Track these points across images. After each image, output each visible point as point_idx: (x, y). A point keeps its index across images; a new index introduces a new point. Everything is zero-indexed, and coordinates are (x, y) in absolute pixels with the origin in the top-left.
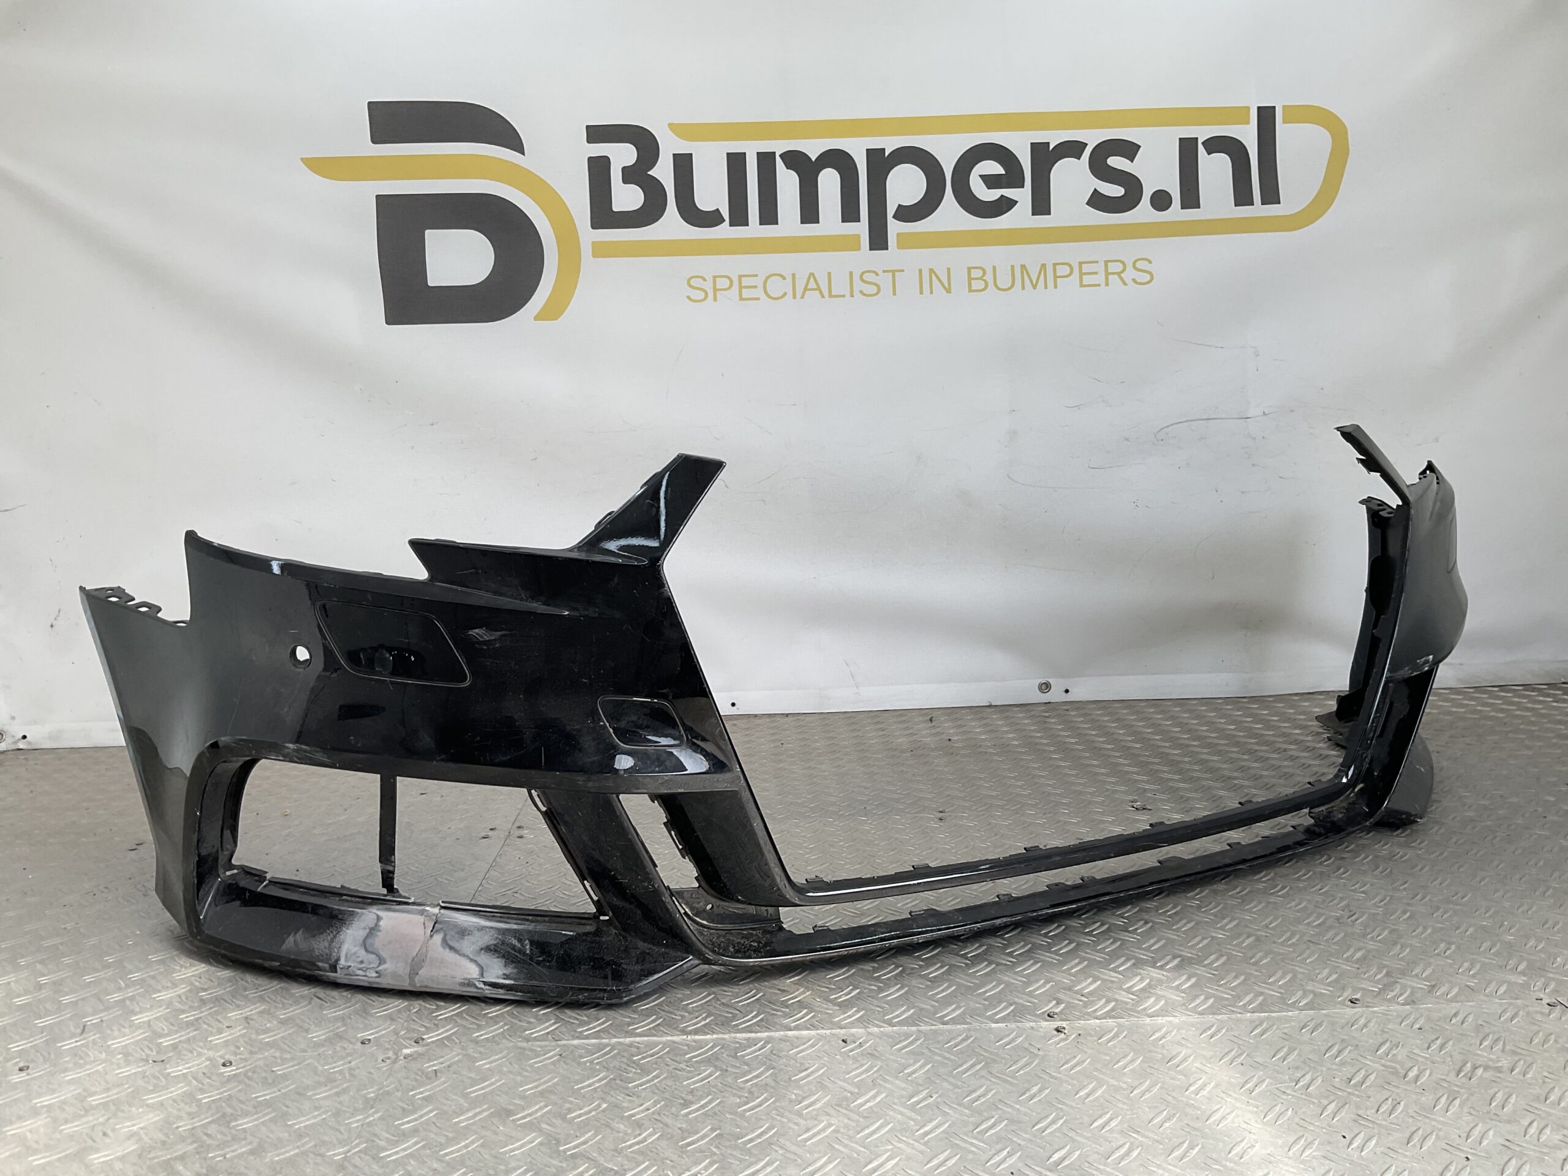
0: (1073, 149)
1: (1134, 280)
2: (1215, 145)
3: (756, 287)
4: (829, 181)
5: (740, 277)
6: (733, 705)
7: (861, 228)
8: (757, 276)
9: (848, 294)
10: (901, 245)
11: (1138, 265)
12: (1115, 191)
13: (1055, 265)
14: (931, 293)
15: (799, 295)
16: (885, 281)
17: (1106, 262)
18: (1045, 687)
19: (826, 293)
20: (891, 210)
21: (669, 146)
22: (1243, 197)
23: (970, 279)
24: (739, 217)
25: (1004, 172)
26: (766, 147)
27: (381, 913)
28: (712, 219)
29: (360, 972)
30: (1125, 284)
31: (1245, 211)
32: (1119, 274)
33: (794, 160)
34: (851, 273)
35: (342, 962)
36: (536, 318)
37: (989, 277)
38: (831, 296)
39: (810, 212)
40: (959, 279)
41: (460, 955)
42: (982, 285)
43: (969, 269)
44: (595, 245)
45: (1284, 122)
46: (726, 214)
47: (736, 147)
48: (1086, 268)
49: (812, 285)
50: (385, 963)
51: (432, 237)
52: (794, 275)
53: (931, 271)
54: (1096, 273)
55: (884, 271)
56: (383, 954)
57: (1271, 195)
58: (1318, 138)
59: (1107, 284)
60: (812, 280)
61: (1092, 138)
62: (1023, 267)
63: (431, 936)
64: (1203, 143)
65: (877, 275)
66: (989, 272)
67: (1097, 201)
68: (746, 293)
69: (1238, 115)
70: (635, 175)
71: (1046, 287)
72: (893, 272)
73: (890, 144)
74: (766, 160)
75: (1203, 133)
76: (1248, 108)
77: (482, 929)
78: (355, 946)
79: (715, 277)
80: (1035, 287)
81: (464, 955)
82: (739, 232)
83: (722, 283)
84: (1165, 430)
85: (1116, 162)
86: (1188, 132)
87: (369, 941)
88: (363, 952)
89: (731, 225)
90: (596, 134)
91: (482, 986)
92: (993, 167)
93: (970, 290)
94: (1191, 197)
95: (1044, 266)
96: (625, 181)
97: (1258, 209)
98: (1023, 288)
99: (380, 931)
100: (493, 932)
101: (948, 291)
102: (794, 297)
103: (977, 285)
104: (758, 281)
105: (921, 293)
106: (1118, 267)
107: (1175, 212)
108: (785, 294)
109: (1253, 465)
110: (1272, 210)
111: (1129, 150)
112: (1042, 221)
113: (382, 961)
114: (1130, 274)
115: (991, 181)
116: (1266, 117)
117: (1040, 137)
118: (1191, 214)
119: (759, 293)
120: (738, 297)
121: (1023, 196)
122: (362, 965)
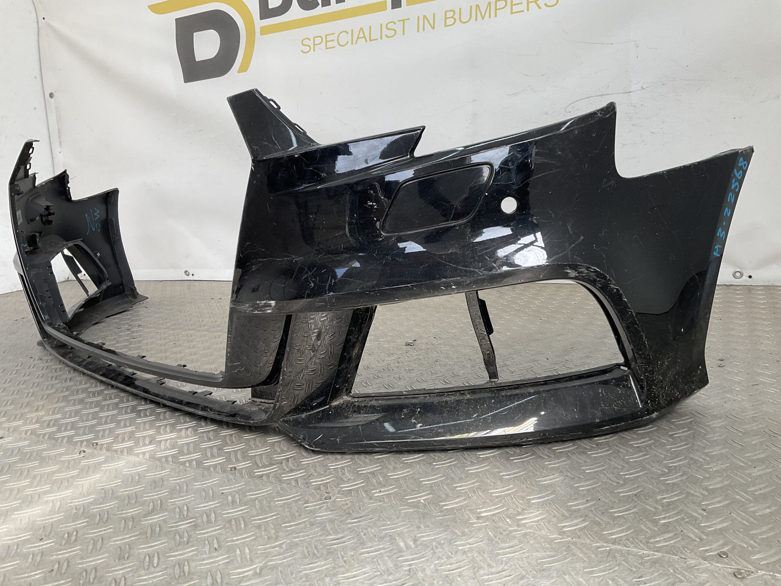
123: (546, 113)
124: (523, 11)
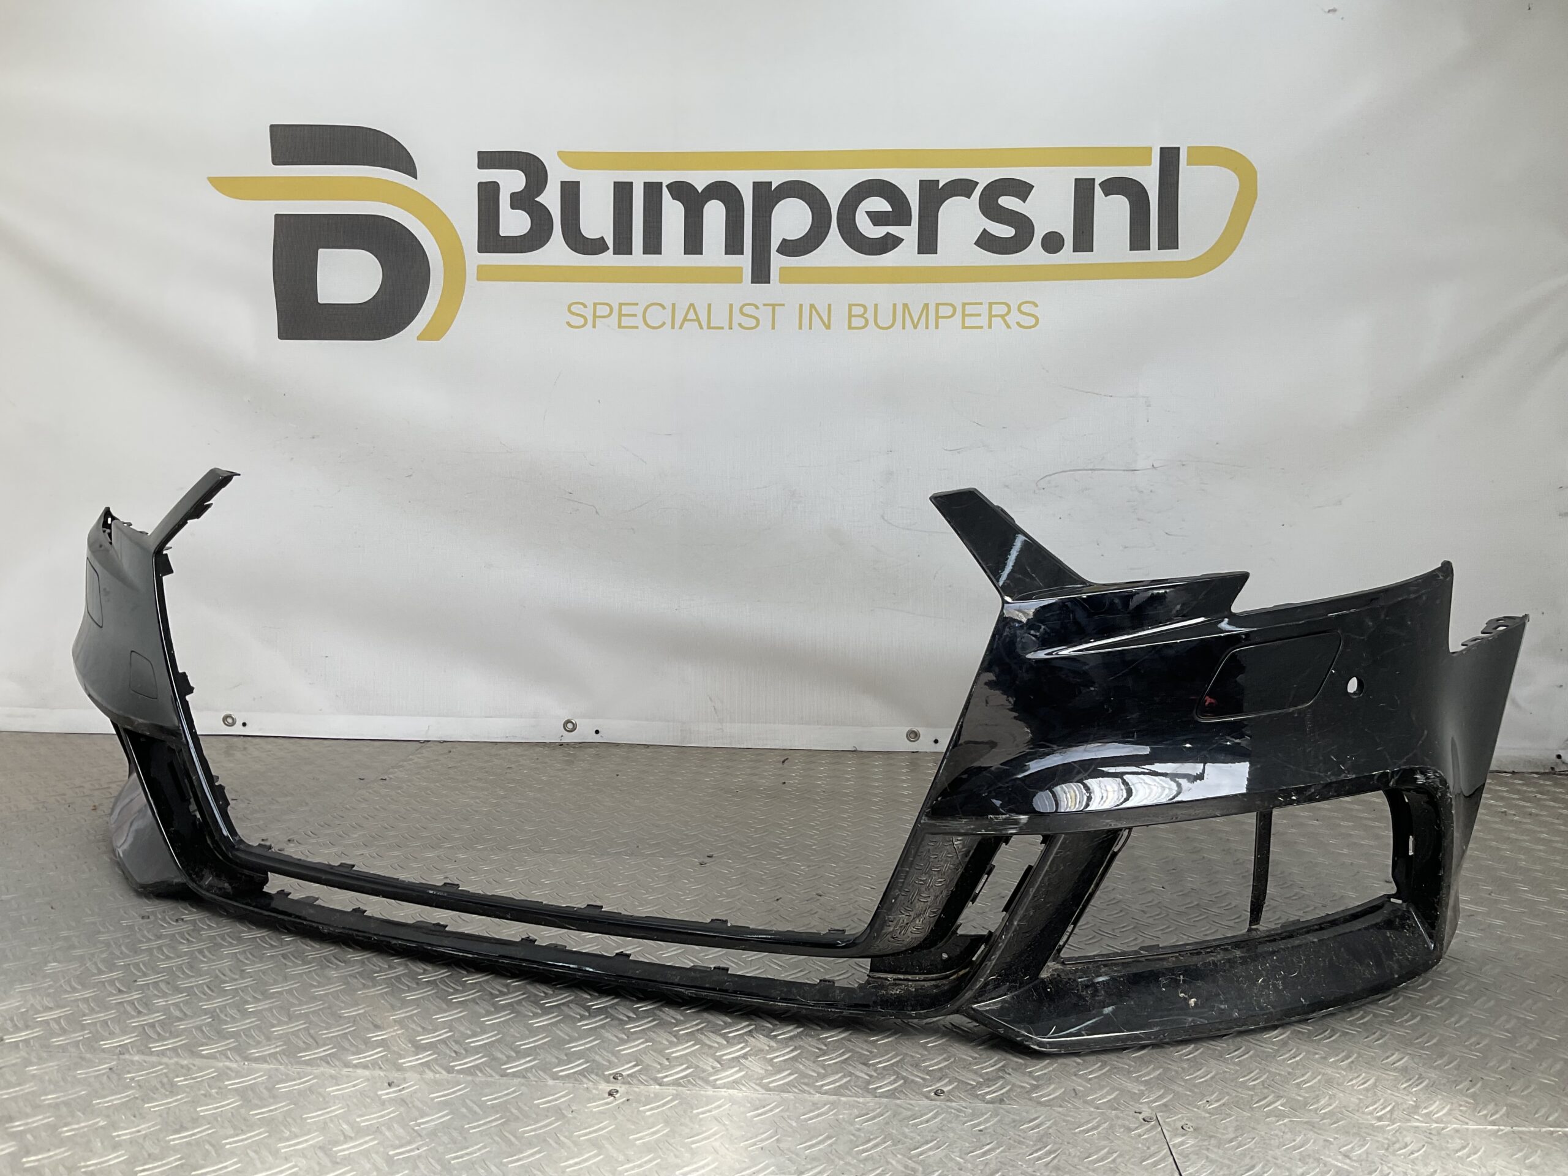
0: (964, 188)
1: (1018, 323)
2: (1113, 186)
3: (635, 315)
4: (715, 213)
5: (621, 305)
6: (597, 732)
7: (744, 261)
8: (637, 304)
9: (727, 327)
10: (782, 280)
11: (1024, 308)
12: (1005, 231)
13: (938, 305)
14: (811, 328)
16: (764, 314)
17: (991, 304)
18: (913, 735)
19: (704, 324)
20: (775, 244)
21: (557, 174)
22: (1139, 241)
23: (850, 316)
24: (623, 246)
25: (891, 210)
26: (653, 177)
28: (596, 247)
30: (1009, 327)
31: (1140, 256)
32: (1003, 317)
33: (680, 190)
34: (731, 306)
36: (419, 338)
37: (870, 315)
38: (709, 327)
39: (693, 243)
40: (839, 317)
42: (862, 322)
43: (850, 306)
44: (481, 268)
45: (1189, 164)
46: (610, 243)
47: (623, 177)
48: (969, 309)
49: (691, 315)
51: (325, 256)
52: (674, 305)
53: (812, 306)
54: (980, 315)
55: (765, 305)
57: (1169, 240)
58: (1226, 181)
59: (990, 327)
60: (692, 310)
61: (984, 177)
62: (905, 306)
64: (1100, 185)
65: (757, 308)
66: (871, 310)
67: (986, 241)
68: (625, 321)
69: (1140, 156)
70: (524, 200)
71: (927, 328)
72: (774, 306)
73: (776, 178)
74: (653, 191)
75: (1101, 174)
76: (1151, 149)
79: (595, 304)
80: (915, 327)
82: (623, 260)
83: (602, 310)
84: (1048, 478)
85: (1007, 202)
86: (1085, 173)
89: (614, 254)
90: (487, 160)
92: (879, 204)
93: (850, 327)
94: (1084, 240)
95: (926, 306)
96: (513, 207)
97: (1154, 254)
98: (904, 328)
101: (828, 327)
102: (673, 327)
103: (857, 322)
104: (639, 311)
105: (800, 328)
106: (1002, 309)
107: (1067, 255)
108: (664, 323)
109: (1139, 519)
110: (1169, 255)
111: (1022, 190)
112: (927, 260)
114: (1014, 317)
115: (877, 218)
116: (1169, 159)
117: (929, 174)
118: (1083, 257)
119: (638, 321)
120: (616, 325)
121: (909, 234)
123: (1007, 486)
124: (981, 327)
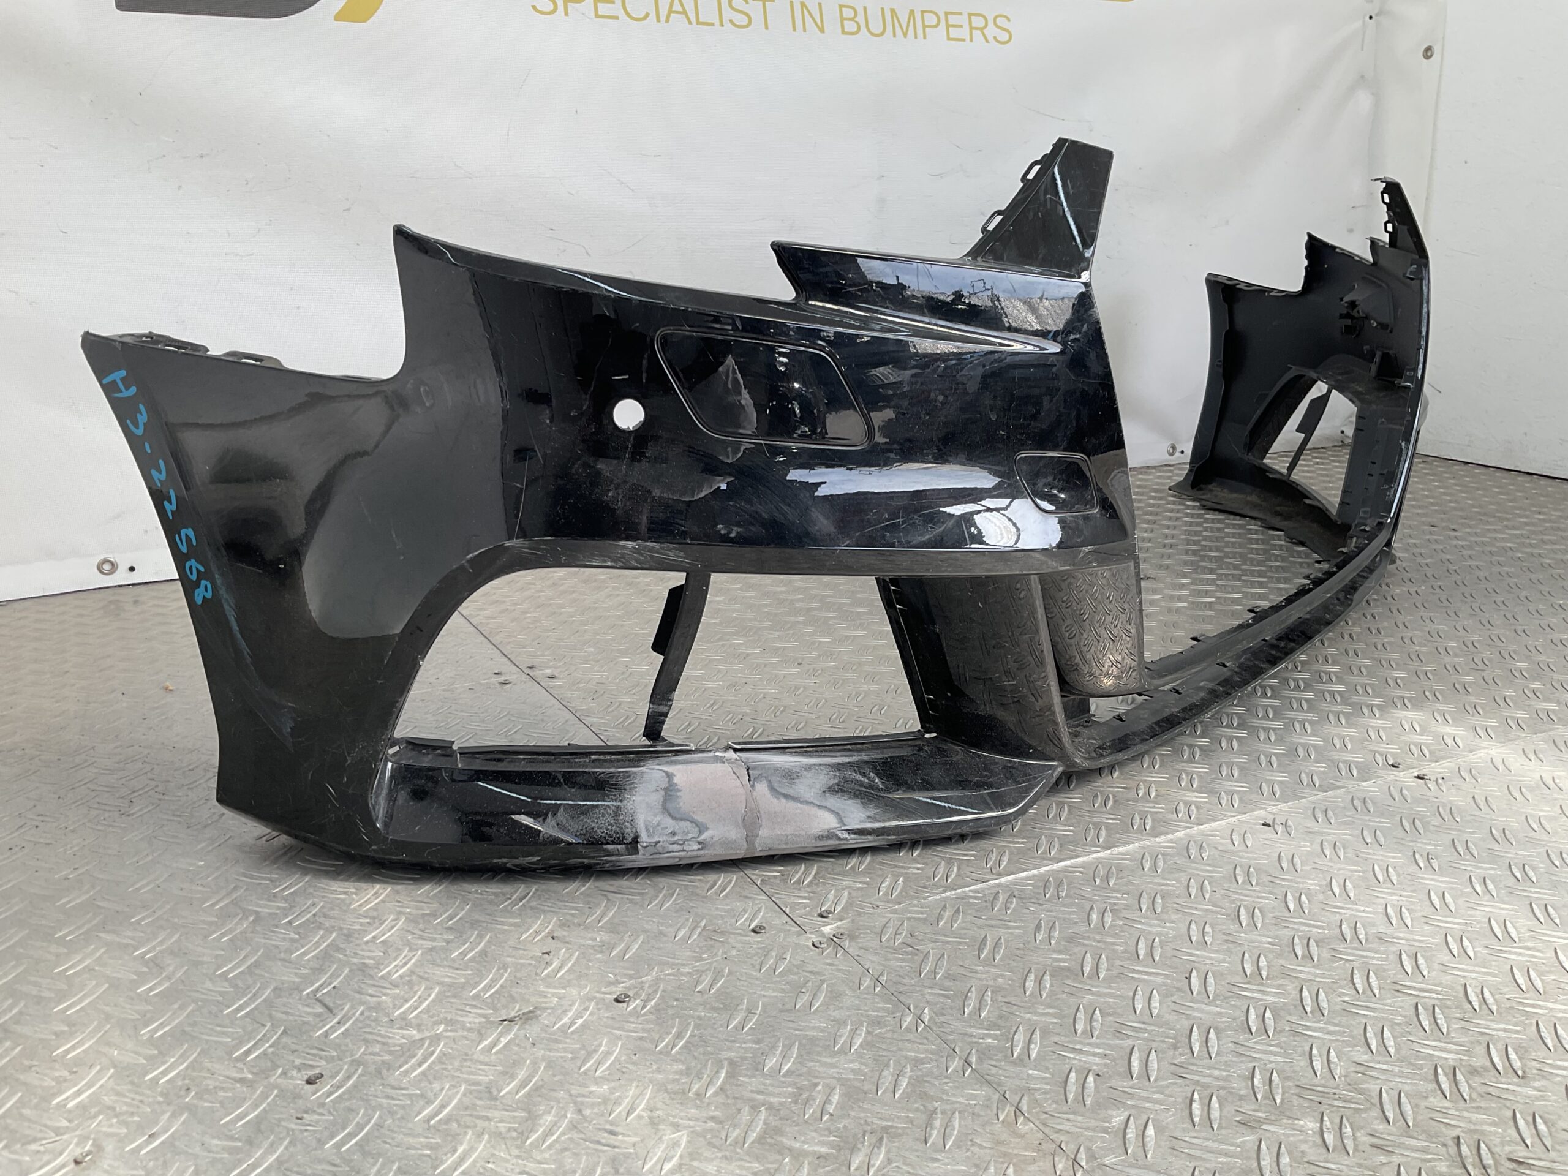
1: (994, 38)
9: (717, 23)
11: (1000, 21)
13: (923, 12)
14: (805, 30)
15: (663, 18)
16: (755, 11)
17: (970, 15)
19: (693, 19)
23: (842, 19)
27: (670, 769)
29: (675, 847)
30: (987, 41)
32: (981, 29)
35: (644, 838)
37: (860, 18)
38: (698, 23)
40: (831, 18)
41: (801, 802)
42: (854, 27)
43: (841, 7)
48: (952, 20)
49: (676, 7)
50: (707, 829)
53: (803, 4)
54: (961, 26)
56: (698, 818)
59: (971, 40)
62: (893, 11)
63: (753, 786)
65: (747, 2)
66: (861, 12)
68: (602, 9)
71: (916, 37)
77: (809, 768)
78: (655, 816)
80: (905, 35)
81: (807, 803)
87: (670, 805)
88: (669, 823)
91: (846, 835)
93: (843, 32)
95: (912, 12)
98: (895, 36)
99: (680, 791)
100: (825, 770)
101: (822, 30)
102: (658, 20)
103: (850, 26)
106: (983, 22)
108: (647, 15)
113: (702, 828)
114: (991, 31)
119: (618, 10)
120: (593, 14)
122: (676, 838)
124: (964, 40)
